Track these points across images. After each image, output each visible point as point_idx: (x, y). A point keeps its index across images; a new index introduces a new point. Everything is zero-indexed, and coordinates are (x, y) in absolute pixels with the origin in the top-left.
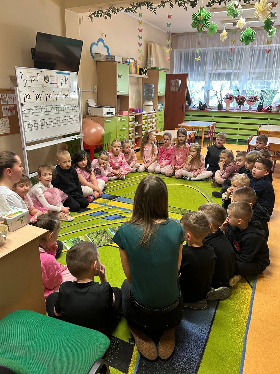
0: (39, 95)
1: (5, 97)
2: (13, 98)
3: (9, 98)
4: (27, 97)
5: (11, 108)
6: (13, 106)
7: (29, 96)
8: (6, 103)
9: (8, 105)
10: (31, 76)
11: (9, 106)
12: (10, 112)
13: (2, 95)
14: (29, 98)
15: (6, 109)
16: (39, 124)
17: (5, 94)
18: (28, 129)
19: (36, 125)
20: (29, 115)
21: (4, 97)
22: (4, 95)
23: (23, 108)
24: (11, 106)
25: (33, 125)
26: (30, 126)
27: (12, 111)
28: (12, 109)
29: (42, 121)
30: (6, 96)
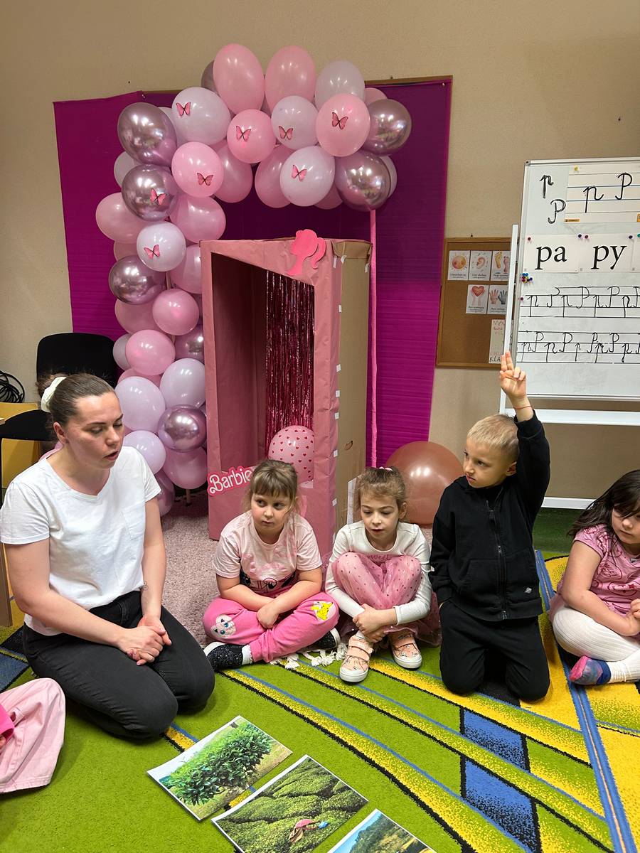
0: (611, 250)
4: (554, 254)
7: (560, 251)
10: (590, 186)
14: (560, 258)
16: (584, 348)
18: (528, 357)
19: (569, 348)
20: (549, 312)
23: (525, 290)
25: (559, 347)
26: (541, 348)
29: (606, 340)
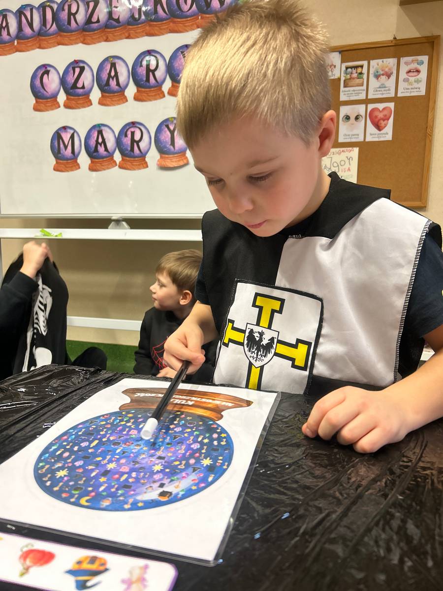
1: (361, 73)
2: (393, 77)
3: (377, 77)
5: (376, 113)
6: (392, 105)
8: (362, 96)
9: (367, 101)
11: (371, 107)
12: (371, 128)
13: (347, 68)
15: (357, 118)
17: (365, 63)
21: (355, 75)
22: (356, 67)
24: (380, 106)
27: (382, 123)
28: (381, 115)
30: (365, 70)
